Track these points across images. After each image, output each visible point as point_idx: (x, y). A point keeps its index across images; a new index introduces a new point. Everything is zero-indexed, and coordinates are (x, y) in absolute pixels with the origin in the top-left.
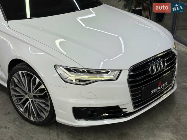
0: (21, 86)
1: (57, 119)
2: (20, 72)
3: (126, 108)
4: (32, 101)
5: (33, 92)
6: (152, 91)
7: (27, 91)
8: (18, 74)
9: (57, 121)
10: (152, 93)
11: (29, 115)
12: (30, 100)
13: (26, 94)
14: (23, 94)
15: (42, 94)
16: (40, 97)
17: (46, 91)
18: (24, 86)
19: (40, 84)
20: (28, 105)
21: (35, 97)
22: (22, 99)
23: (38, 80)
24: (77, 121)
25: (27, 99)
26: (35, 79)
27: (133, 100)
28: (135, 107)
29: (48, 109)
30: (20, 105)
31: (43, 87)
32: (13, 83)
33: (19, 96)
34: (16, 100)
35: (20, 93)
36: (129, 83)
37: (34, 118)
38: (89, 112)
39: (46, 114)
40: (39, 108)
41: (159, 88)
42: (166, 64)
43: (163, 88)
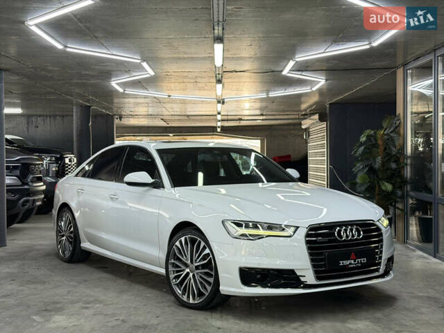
0: (183, 256)
1: (221, 288)
2: (183, 239)
3: (305, 276)
4: (194, 275)
5: (196, 261)
6: (341, 262)
7: (189, 262)
8: (181, 242)
9: (222, 293)
10: (341, 264)
11: (188, 297)
12: (191, 275)
13: (187, 266)
14: (183, 267)
15: (206, 261)
16: (203, 266)
17: (211, 256)
18: (186, 256)
19: (204, 248)
21: (197, 268)
22: (182, 274)
23: (203, 244)
24: (242, 286)
25: (188, 274)
26: (200, 243)
27: (314, 266)
28: (318, 278)
29: (211, 280)
30: (177, 285)
31: (207, 251)
32: (172, 255)
33: (177, 272)
34: (174, 278)
35: (180, 267)
36: (308, 242)
37: (194, 299)
38: (259, 276)
39: (209, 288)
40: (201, 283)
41: (352, 262)
42: (362, 233)
43: (360, 265)
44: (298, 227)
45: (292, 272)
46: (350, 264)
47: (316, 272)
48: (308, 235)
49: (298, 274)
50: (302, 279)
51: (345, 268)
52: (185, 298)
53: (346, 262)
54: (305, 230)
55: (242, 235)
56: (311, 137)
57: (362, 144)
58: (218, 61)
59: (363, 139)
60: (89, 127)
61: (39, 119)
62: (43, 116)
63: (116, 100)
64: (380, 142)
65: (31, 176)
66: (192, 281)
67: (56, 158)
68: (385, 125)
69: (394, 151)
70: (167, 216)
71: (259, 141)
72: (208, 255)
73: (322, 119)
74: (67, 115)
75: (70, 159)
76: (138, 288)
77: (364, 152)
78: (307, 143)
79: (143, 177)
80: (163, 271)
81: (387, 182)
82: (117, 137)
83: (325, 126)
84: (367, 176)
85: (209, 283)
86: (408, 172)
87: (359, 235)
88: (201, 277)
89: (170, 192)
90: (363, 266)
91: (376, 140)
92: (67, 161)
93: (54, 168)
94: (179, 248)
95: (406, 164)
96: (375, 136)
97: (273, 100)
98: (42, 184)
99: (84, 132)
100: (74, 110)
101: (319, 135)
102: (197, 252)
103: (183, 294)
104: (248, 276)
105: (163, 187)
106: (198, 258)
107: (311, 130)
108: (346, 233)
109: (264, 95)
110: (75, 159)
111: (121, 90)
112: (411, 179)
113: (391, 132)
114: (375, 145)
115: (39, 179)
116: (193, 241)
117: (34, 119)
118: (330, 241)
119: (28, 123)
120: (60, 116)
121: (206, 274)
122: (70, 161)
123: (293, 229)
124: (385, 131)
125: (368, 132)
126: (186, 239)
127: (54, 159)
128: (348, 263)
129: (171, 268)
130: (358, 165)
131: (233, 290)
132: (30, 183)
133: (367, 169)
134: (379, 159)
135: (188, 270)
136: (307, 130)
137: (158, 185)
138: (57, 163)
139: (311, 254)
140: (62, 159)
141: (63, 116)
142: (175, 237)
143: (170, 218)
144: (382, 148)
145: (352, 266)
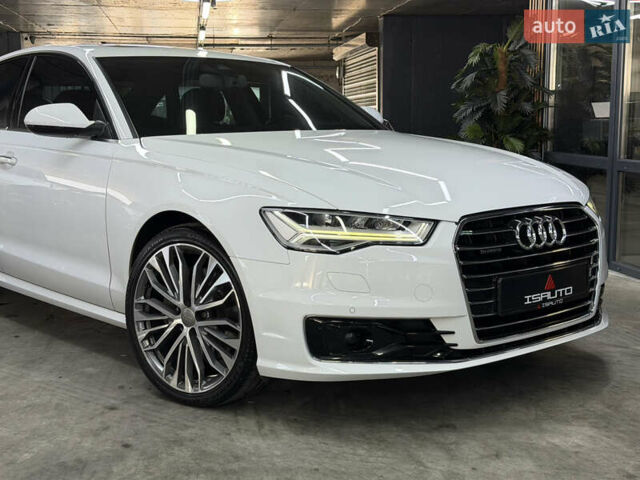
0: (166, 291)
1: (260, 363)
2: (166, 251)
3: (453, 333)
4: (193, 333)
5: (197, 301)
6: (528, 297)
7: (181, 303)
8: (161, 258)
9: (262, 373)
10: (528, 302)
11: (181, 379)
12: (186, 330)
13: (176, 311)
14: (168, 314)
15: (221, 302)
16: (215, 313)
17: (233, 290)
18: (173, 290)
19: (217, 272)
20: (178, 346)
21: (200, 315)
22: (164, 330)
23: (213, 263)
25: (179, 328)
26: (206, 260)
27: (473, 309)
28: (481, 336)
29: (235, 344)
30: (154, 351)
31: (224, 278)
32: (141, 286)
33: (154, 324)
34: (147, 337)
35: (159, 313)
36: (460, 256)
37: (194, 384)
38: (350, 336)
39: (230, 362)
40: (209, 348)
41: (548, 295)
42: (564, 231)
43: (561, 301)
44: (436, 222)
45: (425, 325)
46: (545, 300)
47: (477, 323)
48: (460, 241)
49: (439, 326)
50: (448, 339)
51: (536, 309)
52: (173, 382)
53: (538, 298)
54: (454, 228)
55: (311, 242)
56: (347, 75)
57: (470, 69)
59: (474, 59)
64: (501, 67)
66: (189, 344)
68: (510, 35)
70: (128, 203)
72: (226, 287)
73: (371, 42)
76: (65, 348)
77: (474, 85)
78: (341, 84)
79: (68, 114)
80: (120, 319)
81: (514, 137)
83: (376, 53)
84: (479, 128)
85: (231, 352)
86: (549, 120)
87: (560, 235)
88: (209, 336)
89: (129, 147)
90: (568, 302)
91: (494, 62)
94: (155, 271)
95: (547, 106)
96: (491, 55)
101: (363, 70)
102: (199, 281)
103: (170, 371)
104: (325, 335)
105: (115, 136)
106: (202, 293)
107: (349, 63)
108: (537, 235)
112: (554, 130)
113: (521, 47)
114: (493, 72)
116: (190, 257)
118: (507, 252)
121: (221, 329)
123: (425, 227)
124: (509, 45)
125: (481, 47)
126: (172, 251)
128: (540, 299)
129: (138, 316)
130: (462, 108)
133: (480, 113)
134: (502, 97)
135: (178, 321)
136: (341, 63)
137: (102, 131)
139: (466, 283)
142: (147, 248)
143: (133, 206)
144: (504, 76)
145: (547, 304)
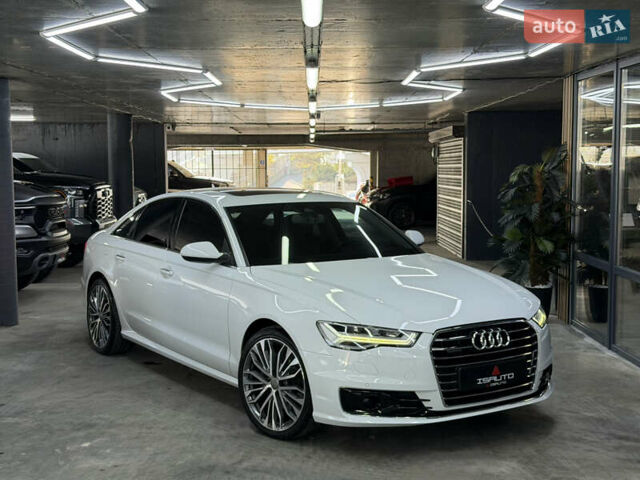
0: (262, 366)
1: (315, 414)
2: (262, 342)
3: (430, 400)
4: (277, 393)
5: (280, 374)
6: (479, 380)
7: (270, 375)
8: (259, 346)
9: (316, 420)
10: (480, 383)
11: (270, 422)
12: (274, 392)
13: (268, 379)
14: (263, 381)
15: (293, 376)
16: (291, 382)
17: (301, 369)
18: (266, 367)
19: (292, 358)
20: (268, 402)
21: (282, 383)
22: (260, 391)
23: (290, 352)
24: (345, 414)
25: (269, 390)
26: (285, 349)
27: (442, 387)
28: (447, 403)
29: (301, 402)
30: (255, 404)
31: (296, 362)
32: (248, 363)
33: (255, 386)
34: (250, 395)
35: (258, 381)
36: (433, 354)
37: (277, 425)
38: (366, 400)
39: (298, 413)
40: (287, 404)
41: (495, 378)
42: (508, 338)
43: (505, 382)
44: (420, 333)
45: (412, 395)
46: (493, 381)
47: (444, 395)
48: (434, 344)
49: (421, 396)
50: (426, 404)
51: (485, 387)
52: (265, 424)
53: (486, 380)
54: (431, 337)
55: (344, 343)
56: (441, 156)
57: (511, 186)
58: (312, 84)
59: (514, 178)
60: (129, 143)
61: (58, 127)
62: (65, 124)
63: (168, 109)
64: (538, 182)
65: (51, 223)
66: (275, 400)
67: (84, 191)
68: (545, 159)
69: (557, 195)
70: (245, 307)
71: (369, 154)
72: (297, 366)
73: (457, 133)
74: (98, 123)
75: (105, 192)
76: (201, 398)
77: (513, 198)
78: (436, 163)
79: (207, 249)
80: (235, 381)
81: (546, 239)
82: (169, 148)
83: (461, 142)
84: (518, 231)
85: (298, 406)
86: (575, 226)
87: (505, 341)
88: (287, 396)
89: (243, 271)
91: (531, 180)
92: (99, 194)
93: (82, 204)
94: (256, 355)
95: (574, 215)
96: (529, 174)
97: (389, 110)
98: (65, 232)
99: (122, 151)
100: (109, 121)
101: (453, 155)
102: (281, 362)
103: (263, 417)
104: (352, 399)
105: (235, 265)
106: (283, 370)
107: (441, 146)
108: (488, 341)
109: (376, 105)
110: (111, 191)
111: (175, 100)
112: (580, 234)
113: (554, 168)
114: (532, 187)
115: (62, 226)
116: (276, 347)
117: (51, 128)
118: (465, 352)
119: (43, 134)
120: (89, 124)
121: (295, 392)
122: (104, 194)
123: (414, 335)
124: (545, 165)
125: (519, 169)
126: (266, 343)
127: (81, 192)
128: (489, 381)
129: (246, 381)
130: (506, 215)
131: (331, 418)
132: (49, 234)
133: (518, 221)
134: (536, 208)
135: (270, 386)
136: (436, 145)
137: (228, 261)
138: (85, 199)
139: (438, 371)
140: (93, 191)
141: (94, 124)
142: (252, 339)
143: (248, 309)
144: (540, 190)
145: (494, 384)
